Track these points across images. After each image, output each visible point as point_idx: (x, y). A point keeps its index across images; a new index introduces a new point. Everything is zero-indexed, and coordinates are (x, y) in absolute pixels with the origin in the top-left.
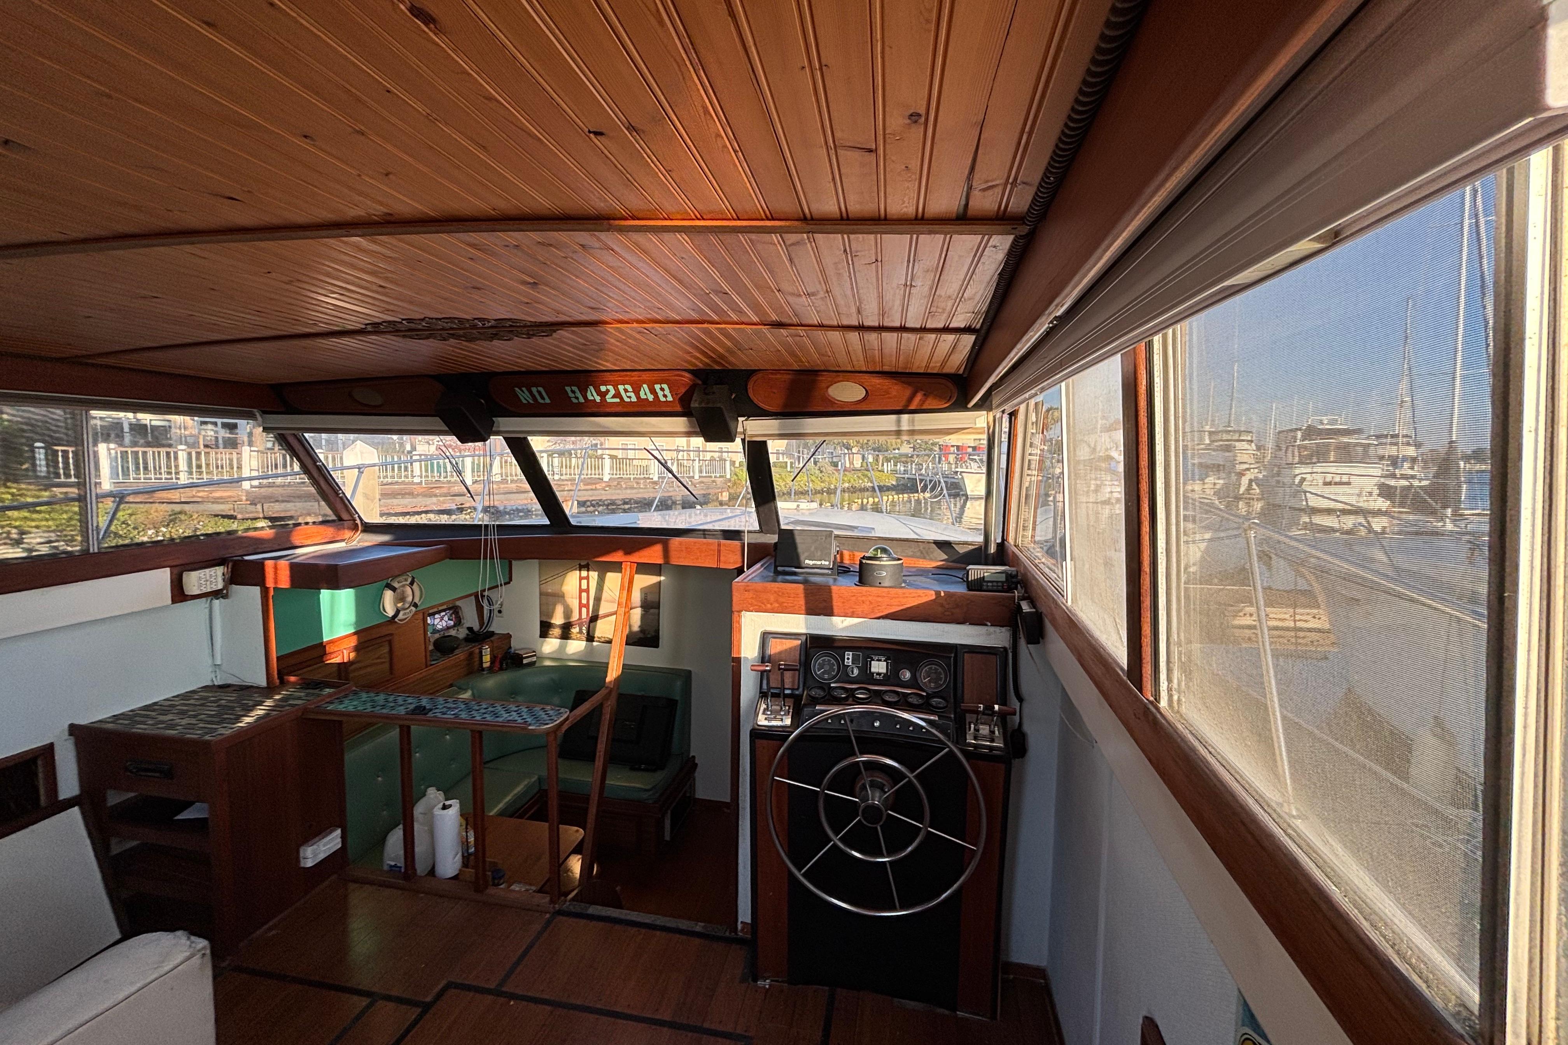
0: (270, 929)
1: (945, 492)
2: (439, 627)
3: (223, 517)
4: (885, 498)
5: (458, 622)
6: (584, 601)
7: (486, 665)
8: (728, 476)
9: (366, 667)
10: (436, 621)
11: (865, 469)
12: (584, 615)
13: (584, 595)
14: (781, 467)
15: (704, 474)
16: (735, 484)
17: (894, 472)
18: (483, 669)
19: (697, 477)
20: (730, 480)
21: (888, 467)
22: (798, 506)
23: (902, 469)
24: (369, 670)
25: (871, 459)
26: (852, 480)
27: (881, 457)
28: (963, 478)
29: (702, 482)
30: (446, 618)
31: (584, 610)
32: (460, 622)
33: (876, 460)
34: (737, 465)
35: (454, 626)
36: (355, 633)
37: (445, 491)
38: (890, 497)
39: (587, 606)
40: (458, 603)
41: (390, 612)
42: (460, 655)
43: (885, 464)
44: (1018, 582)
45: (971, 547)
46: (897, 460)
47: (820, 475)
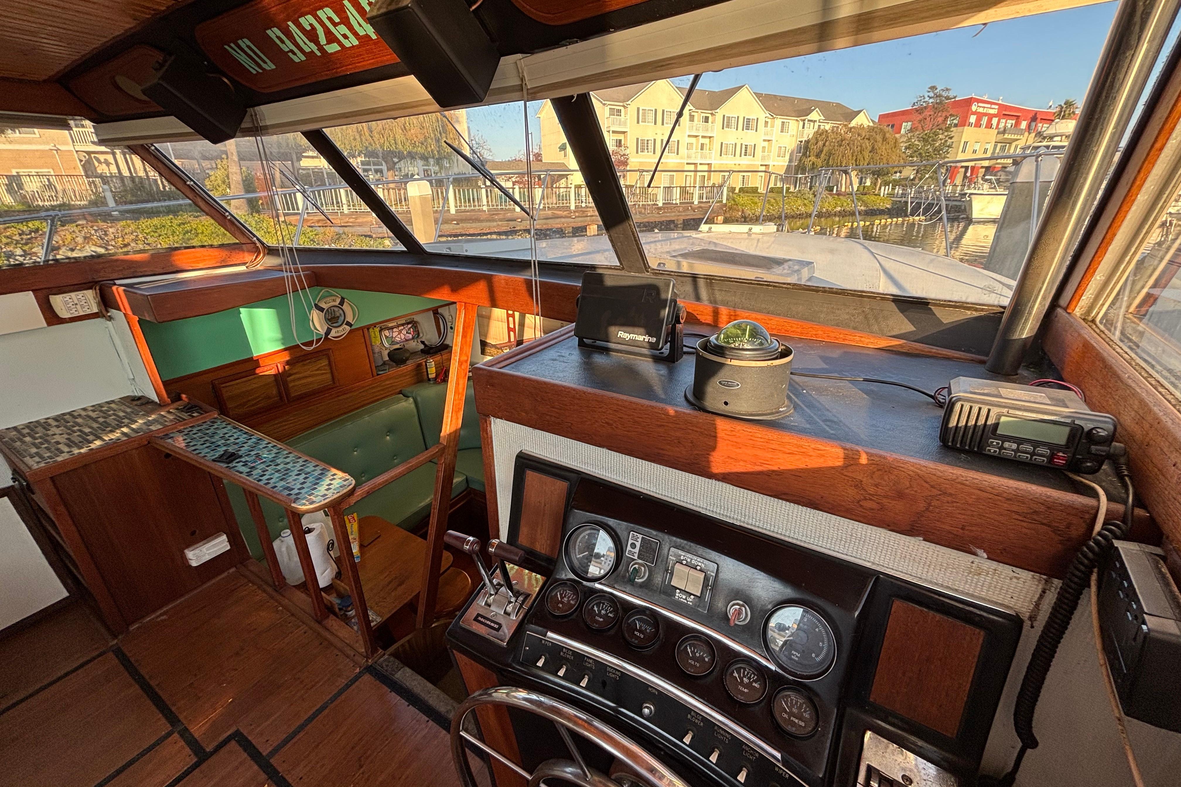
0: (161, 615)
1: (944, 212)
2: (398, 339)
3: (366, 236)
4: (877, 222)
5: (417, 334)
6: (511, 326)
7: (432, 376)
8: (724, 201)
9: (306, 377)
10: (395, 334)
11: (863, 192)
12: (512, 339)
13: (511, 319)
14: (778, 192)
15: (704, 200)
16: (731, 208)
17: (891, 195)
18: (429, 380)
19: (696, 203)
20: (725, 205)
21: (885, 191)
22: (750, 230)
23: (900, 192)
24: (310, 380)
25: (868, 183)
26: (845, 204)
27: (879, 181)
28: (971, 201)
29: (701, 207)
30: (404, 332)
31: (512, 333)
32: (418, 334)
33: (874, 184)
34: (737, 191)
35: (413, 338)
36: (285, 350)
37: (501, 216)
38: (883, 221)
39: (514, 330)
40: (416, 318)
41: (322, 331)
42: (410, 365)
43: (883, 188)
44: (1113, 458)
45: (970, 314)
46: (896, 183)
47: (814, 199)
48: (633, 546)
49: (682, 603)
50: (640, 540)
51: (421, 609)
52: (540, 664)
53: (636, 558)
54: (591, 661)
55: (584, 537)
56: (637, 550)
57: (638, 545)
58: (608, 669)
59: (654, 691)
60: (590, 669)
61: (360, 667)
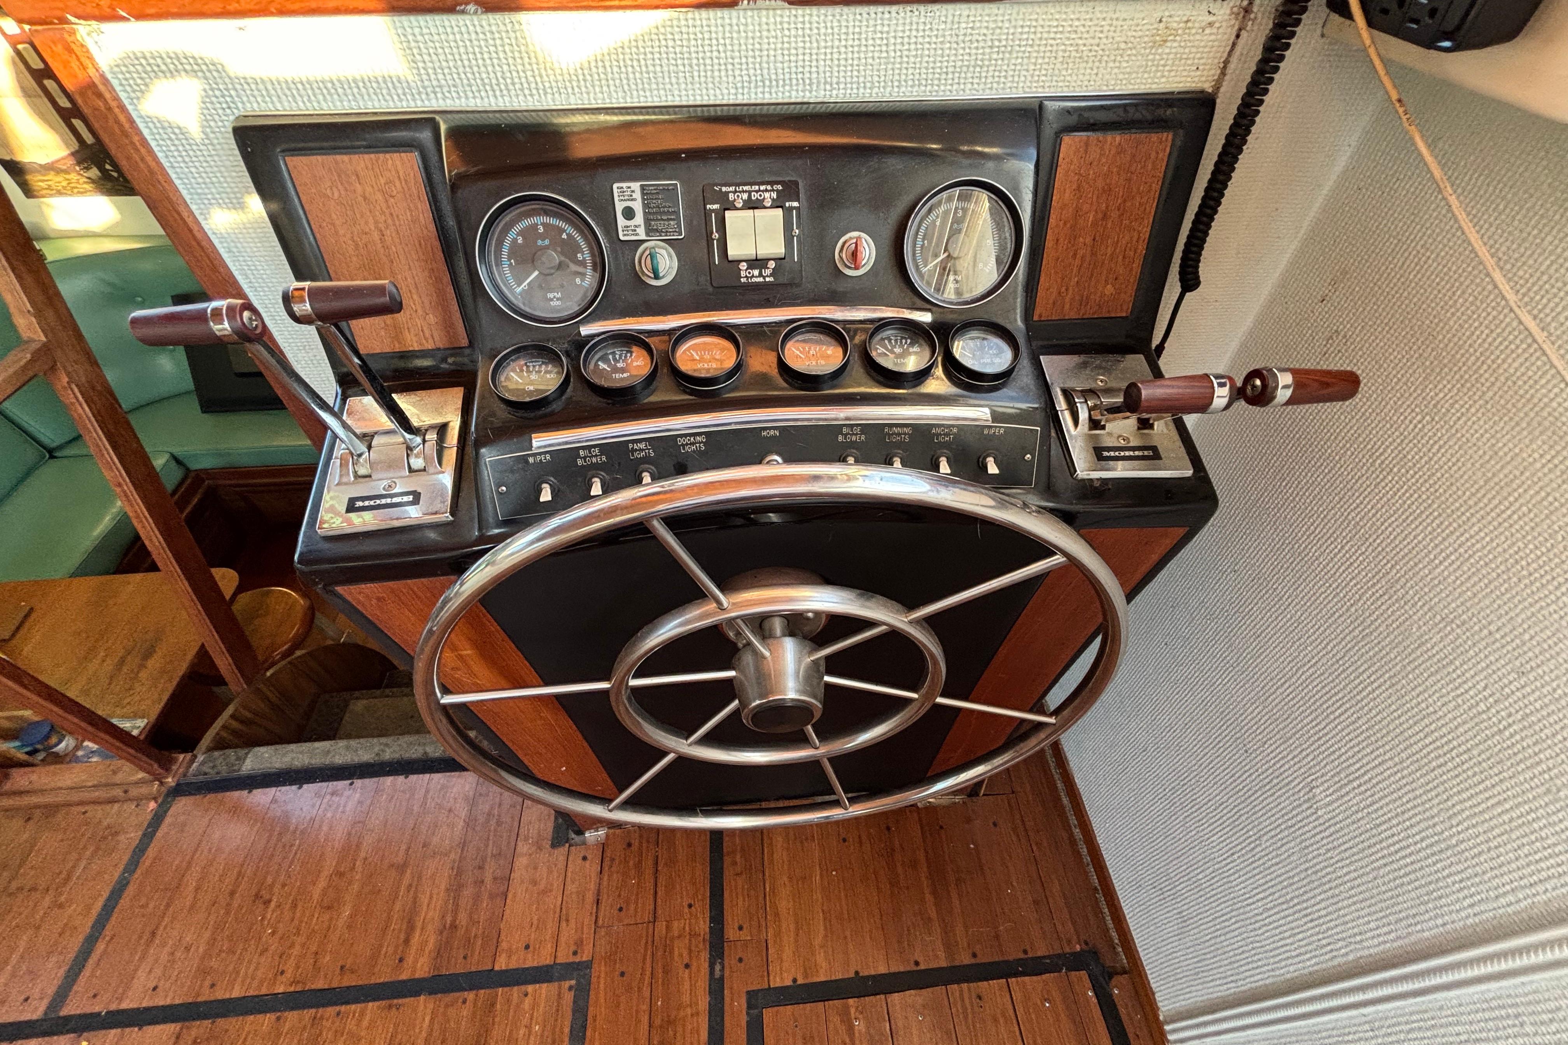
48: (629, 213)
49: (757, 284)
50: (638, 195)
51: (224, 663)
52: (546, 496)
53: (643, 236)
54: (642, 446)
55: (515, 241)
56: (639, 219)
57: (637, 206)
58: (680, 441)
59: (772, 432)
60: (646, 460)
61: (155, 799)
